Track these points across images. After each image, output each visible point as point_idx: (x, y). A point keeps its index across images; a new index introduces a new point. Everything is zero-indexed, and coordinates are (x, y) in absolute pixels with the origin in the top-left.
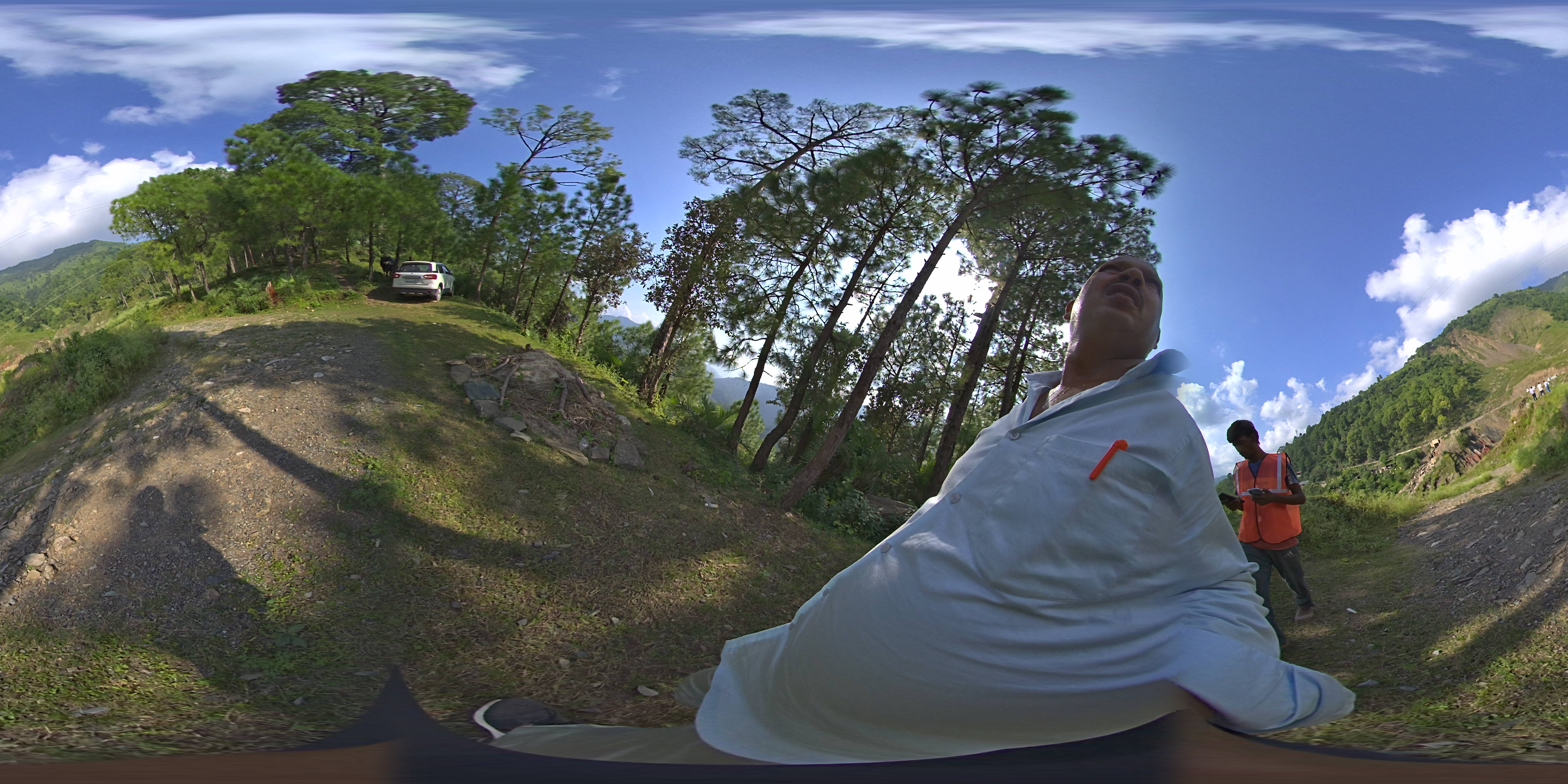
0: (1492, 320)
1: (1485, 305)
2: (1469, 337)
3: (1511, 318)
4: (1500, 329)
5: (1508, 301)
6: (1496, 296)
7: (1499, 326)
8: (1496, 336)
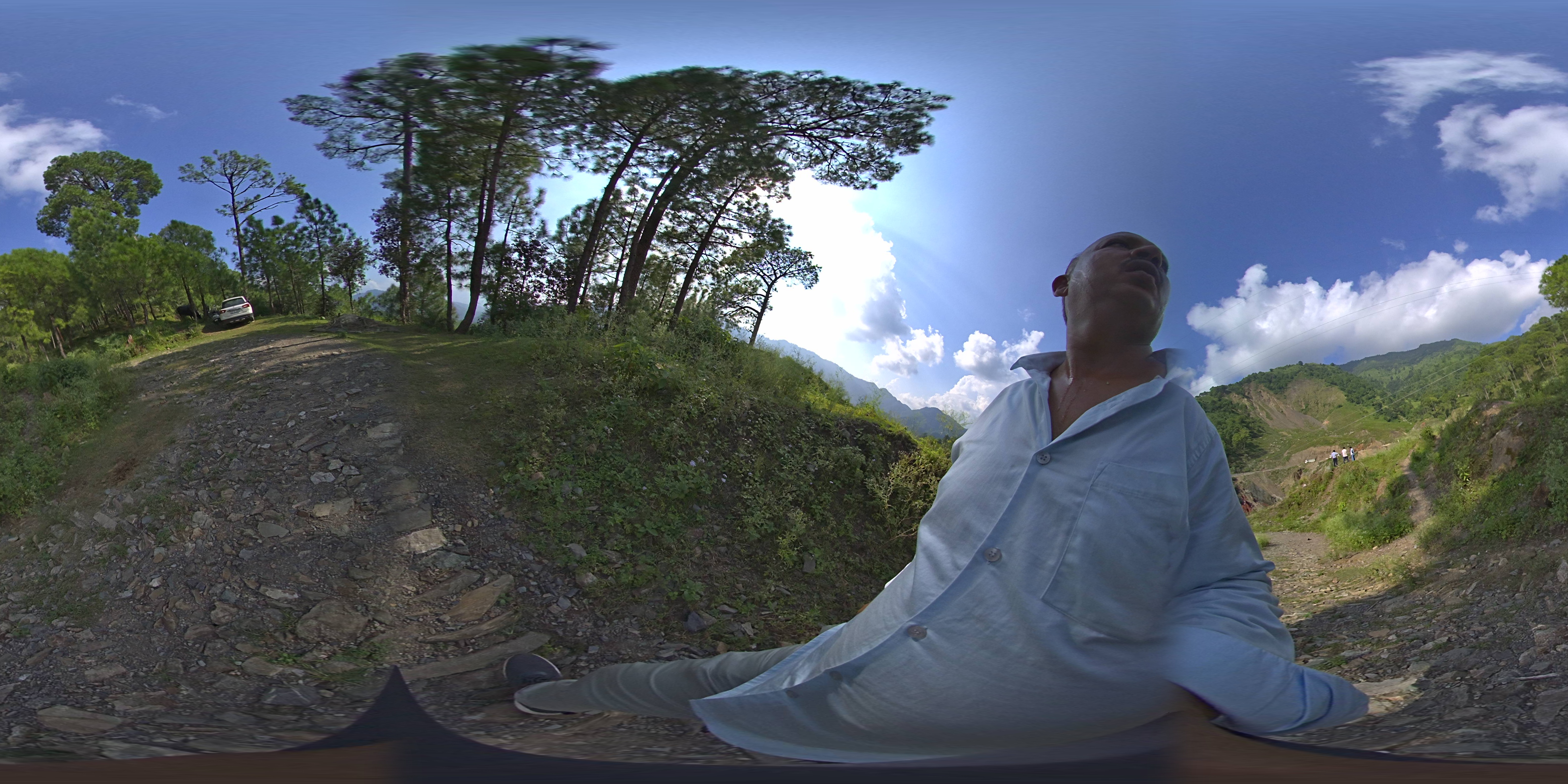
0: (1289, 385)
1: (1288, 369)
2: (1264, 394)
3: (1307, 389)
4: (1294, 395)
5: (1309, 371)
6: (1301, 363)
7: (1295, 392)
8: (1288, 402)
